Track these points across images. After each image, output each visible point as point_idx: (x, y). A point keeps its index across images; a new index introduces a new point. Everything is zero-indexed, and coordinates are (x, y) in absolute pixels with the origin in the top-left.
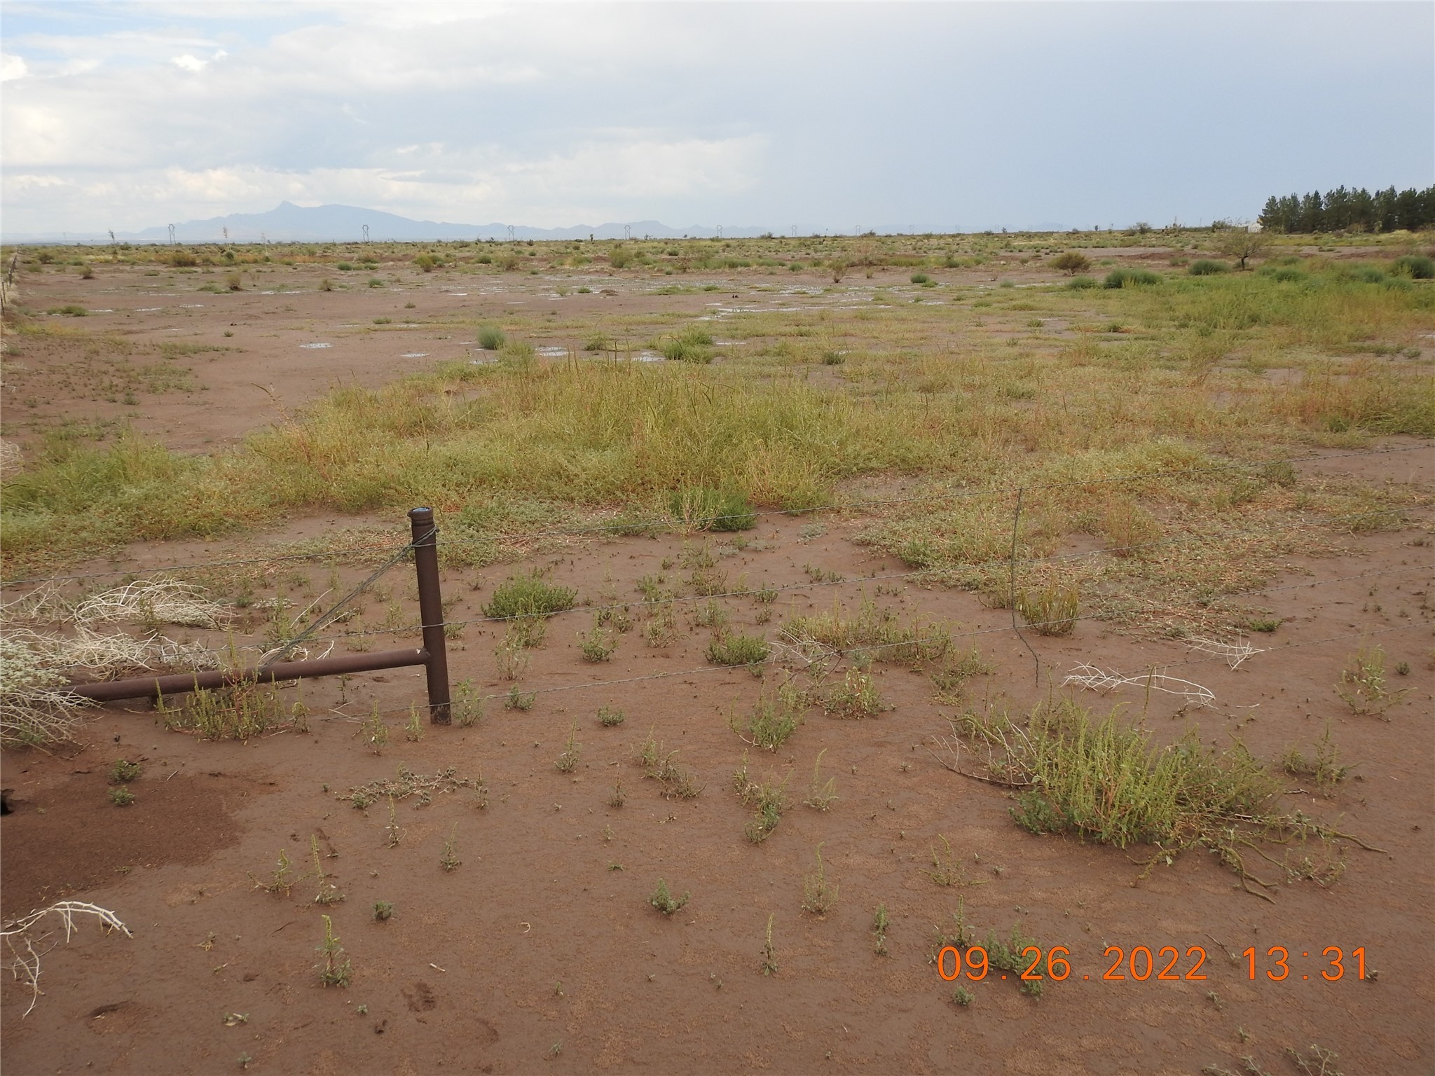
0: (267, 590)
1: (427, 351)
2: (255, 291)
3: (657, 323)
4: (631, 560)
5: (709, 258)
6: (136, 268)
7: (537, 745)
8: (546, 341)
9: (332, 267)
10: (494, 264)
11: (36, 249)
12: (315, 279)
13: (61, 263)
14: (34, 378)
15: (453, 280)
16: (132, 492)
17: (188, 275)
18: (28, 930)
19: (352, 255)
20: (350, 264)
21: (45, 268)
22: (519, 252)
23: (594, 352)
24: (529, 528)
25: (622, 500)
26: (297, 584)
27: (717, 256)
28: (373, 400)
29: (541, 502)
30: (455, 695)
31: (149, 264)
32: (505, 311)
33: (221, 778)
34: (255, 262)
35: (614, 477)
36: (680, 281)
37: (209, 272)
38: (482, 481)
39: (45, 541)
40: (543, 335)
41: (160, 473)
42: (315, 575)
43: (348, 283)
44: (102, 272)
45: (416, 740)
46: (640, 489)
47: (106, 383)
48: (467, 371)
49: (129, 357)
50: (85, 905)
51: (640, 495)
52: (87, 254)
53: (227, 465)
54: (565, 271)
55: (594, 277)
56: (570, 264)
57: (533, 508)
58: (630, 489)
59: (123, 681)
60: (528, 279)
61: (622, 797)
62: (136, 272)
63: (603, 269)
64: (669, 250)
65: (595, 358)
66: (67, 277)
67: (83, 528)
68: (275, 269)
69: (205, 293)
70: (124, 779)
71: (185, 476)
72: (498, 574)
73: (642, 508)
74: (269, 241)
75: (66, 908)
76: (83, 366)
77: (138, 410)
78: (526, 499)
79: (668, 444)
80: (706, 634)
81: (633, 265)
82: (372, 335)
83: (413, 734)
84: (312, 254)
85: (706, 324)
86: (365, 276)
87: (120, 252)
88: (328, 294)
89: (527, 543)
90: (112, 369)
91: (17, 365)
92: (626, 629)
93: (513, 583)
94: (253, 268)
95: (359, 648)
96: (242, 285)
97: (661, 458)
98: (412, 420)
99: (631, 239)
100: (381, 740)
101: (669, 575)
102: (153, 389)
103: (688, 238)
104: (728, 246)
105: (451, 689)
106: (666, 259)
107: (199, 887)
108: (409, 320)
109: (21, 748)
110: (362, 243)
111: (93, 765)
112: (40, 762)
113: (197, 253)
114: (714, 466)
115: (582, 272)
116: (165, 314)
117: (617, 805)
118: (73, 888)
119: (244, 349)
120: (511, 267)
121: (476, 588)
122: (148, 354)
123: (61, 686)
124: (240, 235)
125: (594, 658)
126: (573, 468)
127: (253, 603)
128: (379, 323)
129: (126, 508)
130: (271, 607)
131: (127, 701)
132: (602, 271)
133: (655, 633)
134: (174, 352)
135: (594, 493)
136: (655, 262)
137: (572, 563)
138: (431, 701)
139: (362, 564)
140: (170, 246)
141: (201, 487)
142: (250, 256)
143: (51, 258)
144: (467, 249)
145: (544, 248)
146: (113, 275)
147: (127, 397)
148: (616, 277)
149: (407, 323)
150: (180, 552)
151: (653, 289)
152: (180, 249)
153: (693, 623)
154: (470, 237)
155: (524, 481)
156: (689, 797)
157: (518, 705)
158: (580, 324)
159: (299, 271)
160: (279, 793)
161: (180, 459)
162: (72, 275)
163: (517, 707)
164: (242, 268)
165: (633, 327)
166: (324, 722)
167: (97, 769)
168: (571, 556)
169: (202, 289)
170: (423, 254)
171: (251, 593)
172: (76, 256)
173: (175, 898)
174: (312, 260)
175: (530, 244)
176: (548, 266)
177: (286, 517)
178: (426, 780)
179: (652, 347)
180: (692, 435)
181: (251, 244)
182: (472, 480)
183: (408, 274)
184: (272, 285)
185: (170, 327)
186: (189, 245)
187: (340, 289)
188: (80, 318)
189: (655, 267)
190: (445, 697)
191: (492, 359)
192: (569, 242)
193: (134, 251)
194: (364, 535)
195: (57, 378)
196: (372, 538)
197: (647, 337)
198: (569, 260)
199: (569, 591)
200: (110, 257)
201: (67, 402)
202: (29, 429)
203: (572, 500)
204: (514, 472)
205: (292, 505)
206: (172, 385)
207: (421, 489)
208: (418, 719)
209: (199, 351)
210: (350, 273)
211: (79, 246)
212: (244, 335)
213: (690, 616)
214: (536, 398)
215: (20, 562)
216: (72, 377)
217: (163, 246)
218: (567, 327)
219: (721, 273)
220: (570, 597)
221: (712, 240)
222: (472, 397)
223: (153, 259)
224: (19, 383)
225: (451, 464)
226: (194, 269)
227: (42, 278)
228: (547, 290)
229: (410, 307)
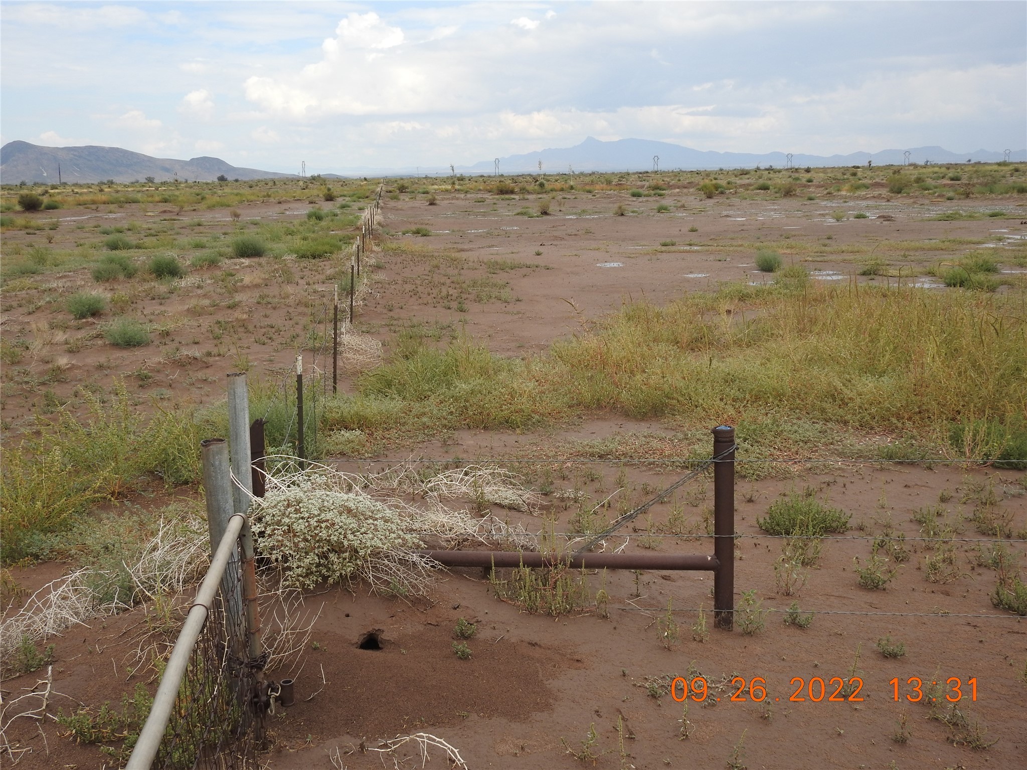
0: (565, 482)
1: (708, 272)
2: (560, 216)
3: (937, 249)
4: (905, 489)
5: (995, 183)
6: (469, 196)
7: (816, 666)
8: (821, 264)
9: (626, 194)
10: (772, 190)
11: (396, 181)
12: (611, 205)
13: (413, 192)
14: (393, 287)
15: (733, 205)
16: (462, 387)
17: (508, 202)
18: (394, 751)
19: (643, 183)
20: (641, 191)
21: (402, 196)
22: (797, 179)
23: (870, 277)
24: (801, 447)
25: (897, 427)
26: (590, 479)
27: (1004, 181)
28: (658, 315)
29: (814, 423)
30: (738, 604)
31: (479, 192)
32: (781, 236)
33: (537, 648)
34: (562, 190)
35: (889, 403)
36: (963, 207)
37: (524, 199)
38: (757, 398)
39: (396, 422)
40: (818, 259)
41: (484, 372)
42: (607, 472)
43: (639, 208)
44: (443, 199)
45: (701, 641)
46: (917, 417)
47: (444, 293)
48: (745, 292)
49: (462, 271)
50: (438, 739)
51: (917, 425)
52: (433, 185)
53: (536, 367)
54: (842, 197)
55: (871, 203)
56: (848, 191)
57: (807, 428)
58: (906, 416)
59: (464, 552)
60: (805, 205)
61: (906, 734)
62: (468, 199)
63: (880, 194)
64: (951, 175)
65: (871, 283)
66: (417, 204)
67: (424, 414)
68: (577, 196)
69: (520, 217)
70: (463, 636)
71: (503, 376)
72: (771, 489)
73: (918, 437)
74: (573, 172)
75: (423, 738)
76: (427, 277)
77: (468, 317)
78: (799, 419)
79: (950, 375)
80: (989, 576)
81: (913, 190)
82: (659, 256)
83: (699, 635)
84: (609, 182)
85: (990, 252)
86: (653, 203)
87: (457, 182)
88: (621, 218)
89: (799, 462)
90: (448, 281)
91: (381, 276)
92: (902, 560)
93: (787, 499)
94: (559, 196)
95: (647, 546)
96: (550, 210)
97: (941, 388)
98: (693, 337)
99: (910, 165)
100: (672, 636)
101: (948, 508)
102: (478, 299)
103: (972, 162)
104: (1017, 170)
105: (735, 597)
106: (948, 185)
107: (521, 742)
108: (692, 242)
109: (390, 596)
110: (652, 172)
111: (440, 619)
112: (403, 611)
113: (516, 182)
114: (999, 400)
115: (859, 198)
116: (489, 234)
117: (901, 742)
118: (426, 722)
119: (551, 266)
120: (788, 193)
121: (750, 501)
122: (476, 269)
123: (420, 549)
124: (551, 167)
125: (870, 585)
126: (848, 392)
127: (553, 492)
128: (665, 245)
129: (456, 399)
130: (569, 498)
131: (465, 569)
132: (879, 197)
133: (934, 567)
134: (496, 267)
135: (868, 418)
136: (936, 187)
137: (845, 486)
138: (716, 607)
139: (646, 466)
140: (494, 177)
141: (515, 386)
142: (558, 185)
143: (407, 188)
144: (747, 176)
145: (822, 175)
146: (451, 201)
147: (459, 305)
148: (894, 203)
149: (690, 245)
150: (496, 440)
151: (933, 215)
152: (503, 179)
153: (975, 563)
154: (750, 165)
155: (798, 401)
156: (978, 748)
157: (797, 622)
158: (856, 249)
159: (598, 198)
160: (585, 670)
161: (498, 361)
162: (421, 202)
163: (795, 623)
164: (551, 195)
165: (911, 253)
166: (620, 611)
167: (444, 624)
168: (844, 479)
169: (518, 214)
170: (707, 181)
171: (552, 483)
172: (425, 186)
173: (502, 748)
174: (609, 188)
175: (808, 170)
176: (825, 192)
177: (582, 418)
178: (713, 682)
179: (931, 274)
180: (975, 365)
181: (558, 175)
182: (748, 396)
183: (692, 200)
184: (574, 211)
185: (493, 246)
186: (509, 176)
187: (632, 214)
188: (425, 237)
189: (935, 193)
190: (730, 606)
191: (769, 281)
192: (847, 169)
193: (467, 182)
194: (648, 440)
195: (408, 287)
196: (655, 444)
197: (925, 264)
198: (847, 186)
199: (843, 515)
200: (449, 187)
201: (415, 307)
202: (387, 329)
203: (846, 423)
204: (789, 392)
205: (587, 407)
206: (494, 296)
207: (700, 401)
208: (704, 621)
209: (515, 267)
210: (641, 199)
211: (426, 178)
212: (551, 254)
213: (971, 555)
214: (813, 321)
215: (378, 438)
216: (419, 287)
217: (489, 177)
218: (843, 252)
219: (1009, 198)
220: (843, 520)
221: (999, 164)
222: (750, 316)
223: (481, 188)
224: (382, 291)
225: (729, 380)
226: (513, 196)
227: (399, 204)
228: (823, 215)
229: (693, 230)
